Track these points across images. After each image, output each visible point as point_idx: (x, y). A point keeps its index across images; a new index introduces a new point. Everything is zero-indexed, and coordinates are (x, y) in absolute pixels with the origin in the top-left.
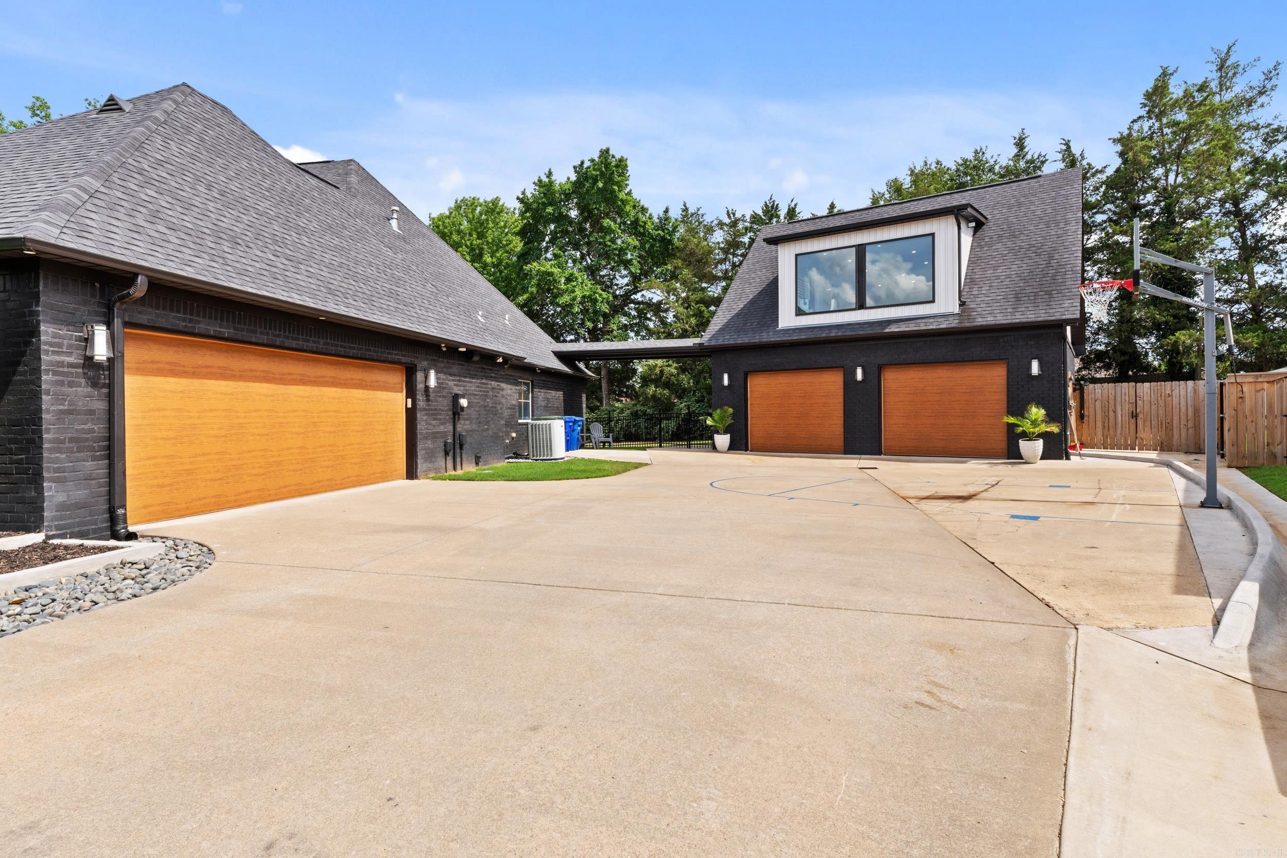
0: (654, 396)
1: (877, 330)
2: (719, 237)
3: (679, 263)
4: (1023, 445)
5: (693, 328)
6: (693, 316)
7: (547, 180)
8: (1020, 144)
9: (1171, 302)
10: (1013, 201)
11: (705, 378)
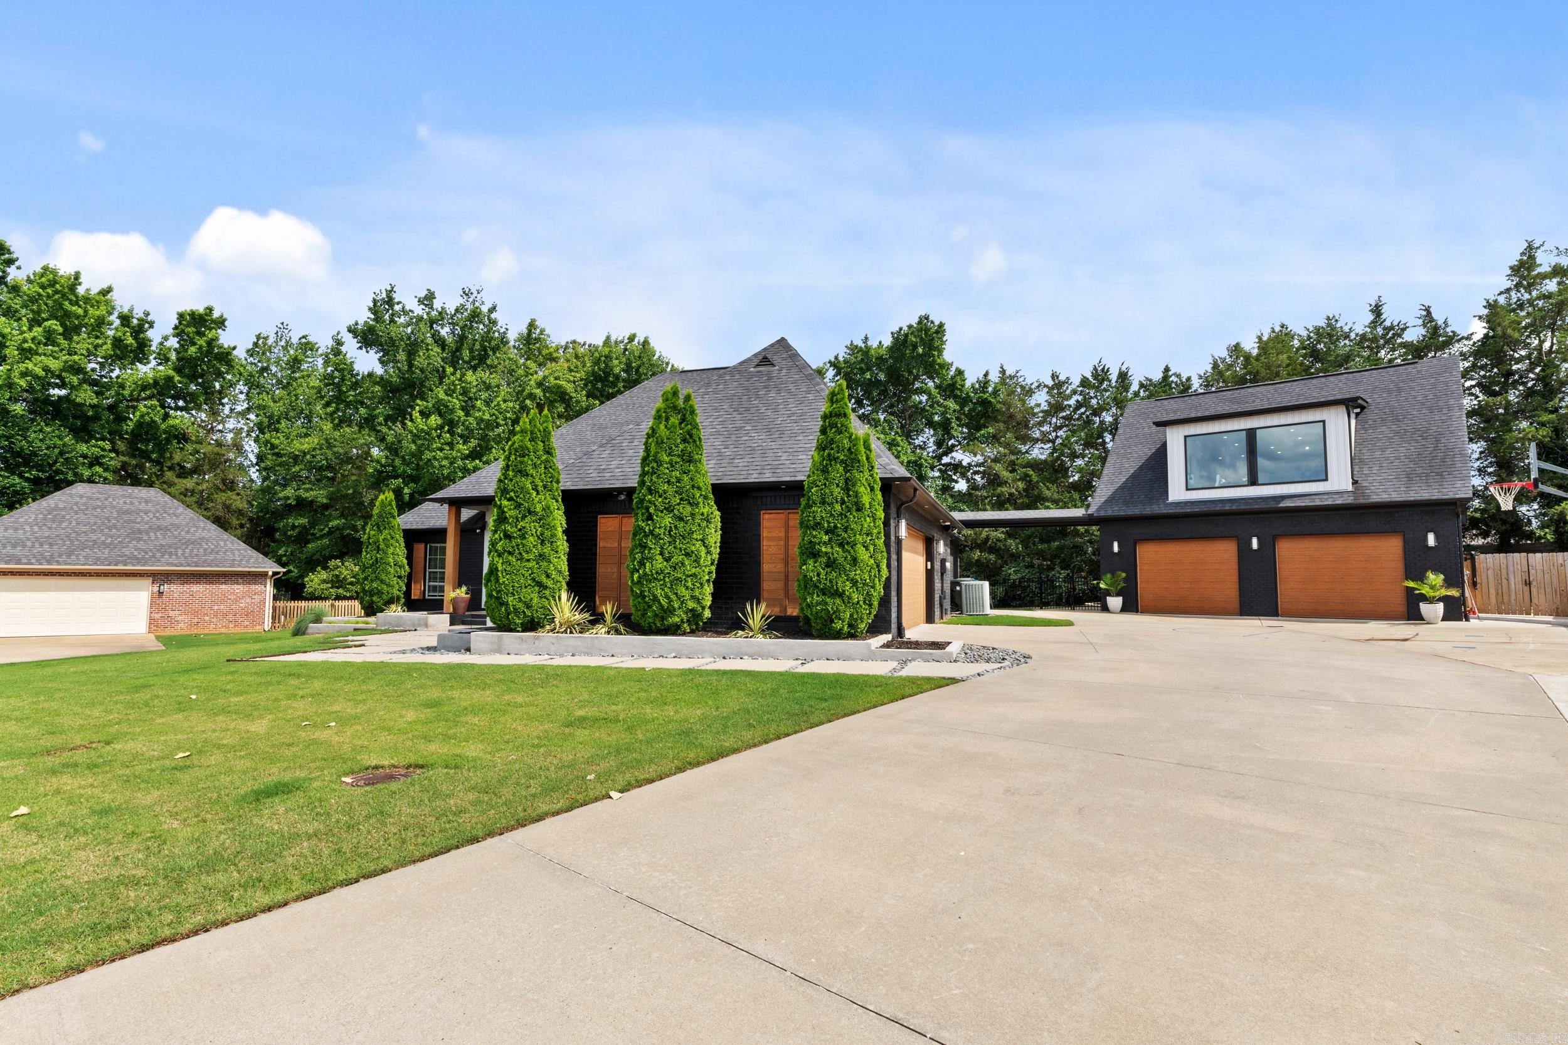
0: (978, 561)
1: (1272, 505)
2: (1041, 399)
3: (1002, 426)
4: (1424, 608)
5: (1019, 492)
6: (1019, 480)
7: (863, 346)
8: (1377, 310)
9: (1554, 473)
10: (1392, 386)
11: (1034, 544)
